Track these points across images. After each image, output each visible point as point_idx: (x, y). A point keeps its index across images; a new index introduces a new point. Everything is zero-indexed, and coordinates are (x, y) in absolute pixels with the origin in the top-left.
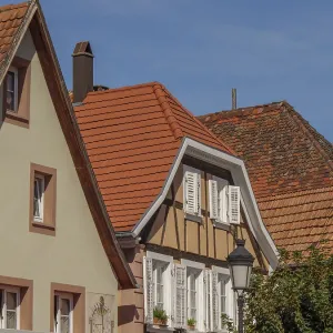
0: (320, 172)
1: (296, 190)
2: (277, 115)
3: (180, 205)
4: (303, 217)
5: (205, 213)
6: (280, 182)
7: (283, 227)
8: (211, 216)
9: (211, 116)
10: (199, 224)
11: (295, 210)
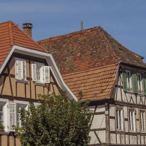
0: (109, 58)
1: (98, 66)
2: (95, 33)
3: (13, 76)
4: (100, 78)
5: (29, 79)
6: (93, 63)
7: (92, 83)
8: (33, 80)
9: (70, 34)
10: (25, 84)
11: (98, 75)
